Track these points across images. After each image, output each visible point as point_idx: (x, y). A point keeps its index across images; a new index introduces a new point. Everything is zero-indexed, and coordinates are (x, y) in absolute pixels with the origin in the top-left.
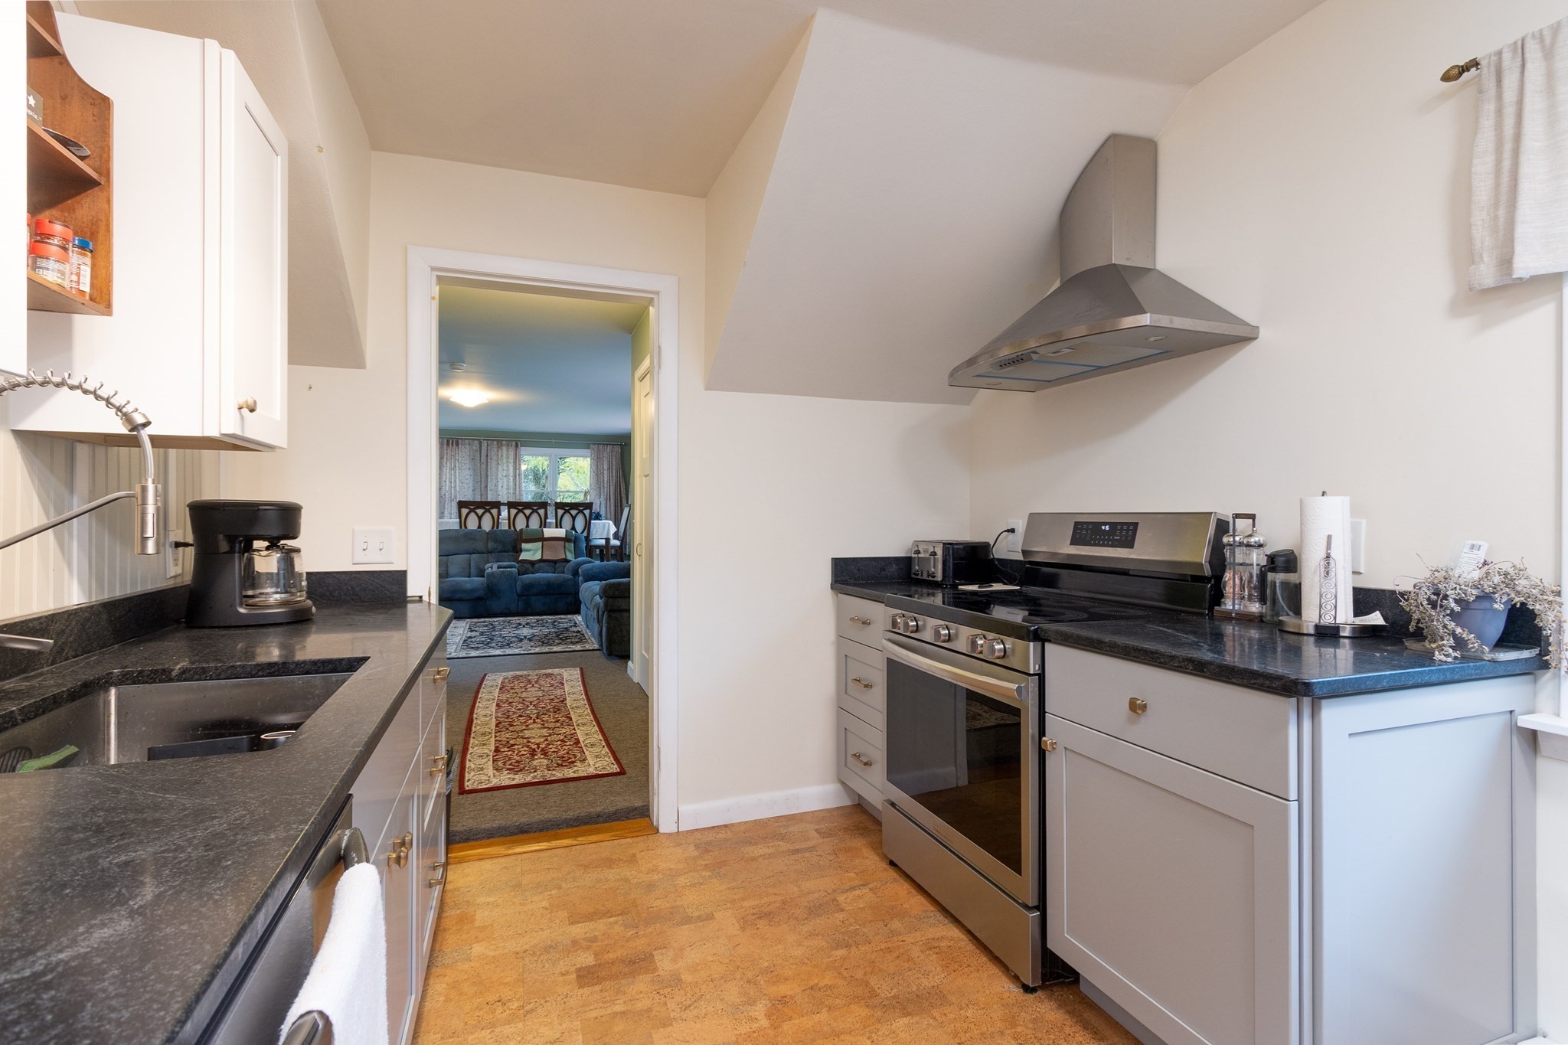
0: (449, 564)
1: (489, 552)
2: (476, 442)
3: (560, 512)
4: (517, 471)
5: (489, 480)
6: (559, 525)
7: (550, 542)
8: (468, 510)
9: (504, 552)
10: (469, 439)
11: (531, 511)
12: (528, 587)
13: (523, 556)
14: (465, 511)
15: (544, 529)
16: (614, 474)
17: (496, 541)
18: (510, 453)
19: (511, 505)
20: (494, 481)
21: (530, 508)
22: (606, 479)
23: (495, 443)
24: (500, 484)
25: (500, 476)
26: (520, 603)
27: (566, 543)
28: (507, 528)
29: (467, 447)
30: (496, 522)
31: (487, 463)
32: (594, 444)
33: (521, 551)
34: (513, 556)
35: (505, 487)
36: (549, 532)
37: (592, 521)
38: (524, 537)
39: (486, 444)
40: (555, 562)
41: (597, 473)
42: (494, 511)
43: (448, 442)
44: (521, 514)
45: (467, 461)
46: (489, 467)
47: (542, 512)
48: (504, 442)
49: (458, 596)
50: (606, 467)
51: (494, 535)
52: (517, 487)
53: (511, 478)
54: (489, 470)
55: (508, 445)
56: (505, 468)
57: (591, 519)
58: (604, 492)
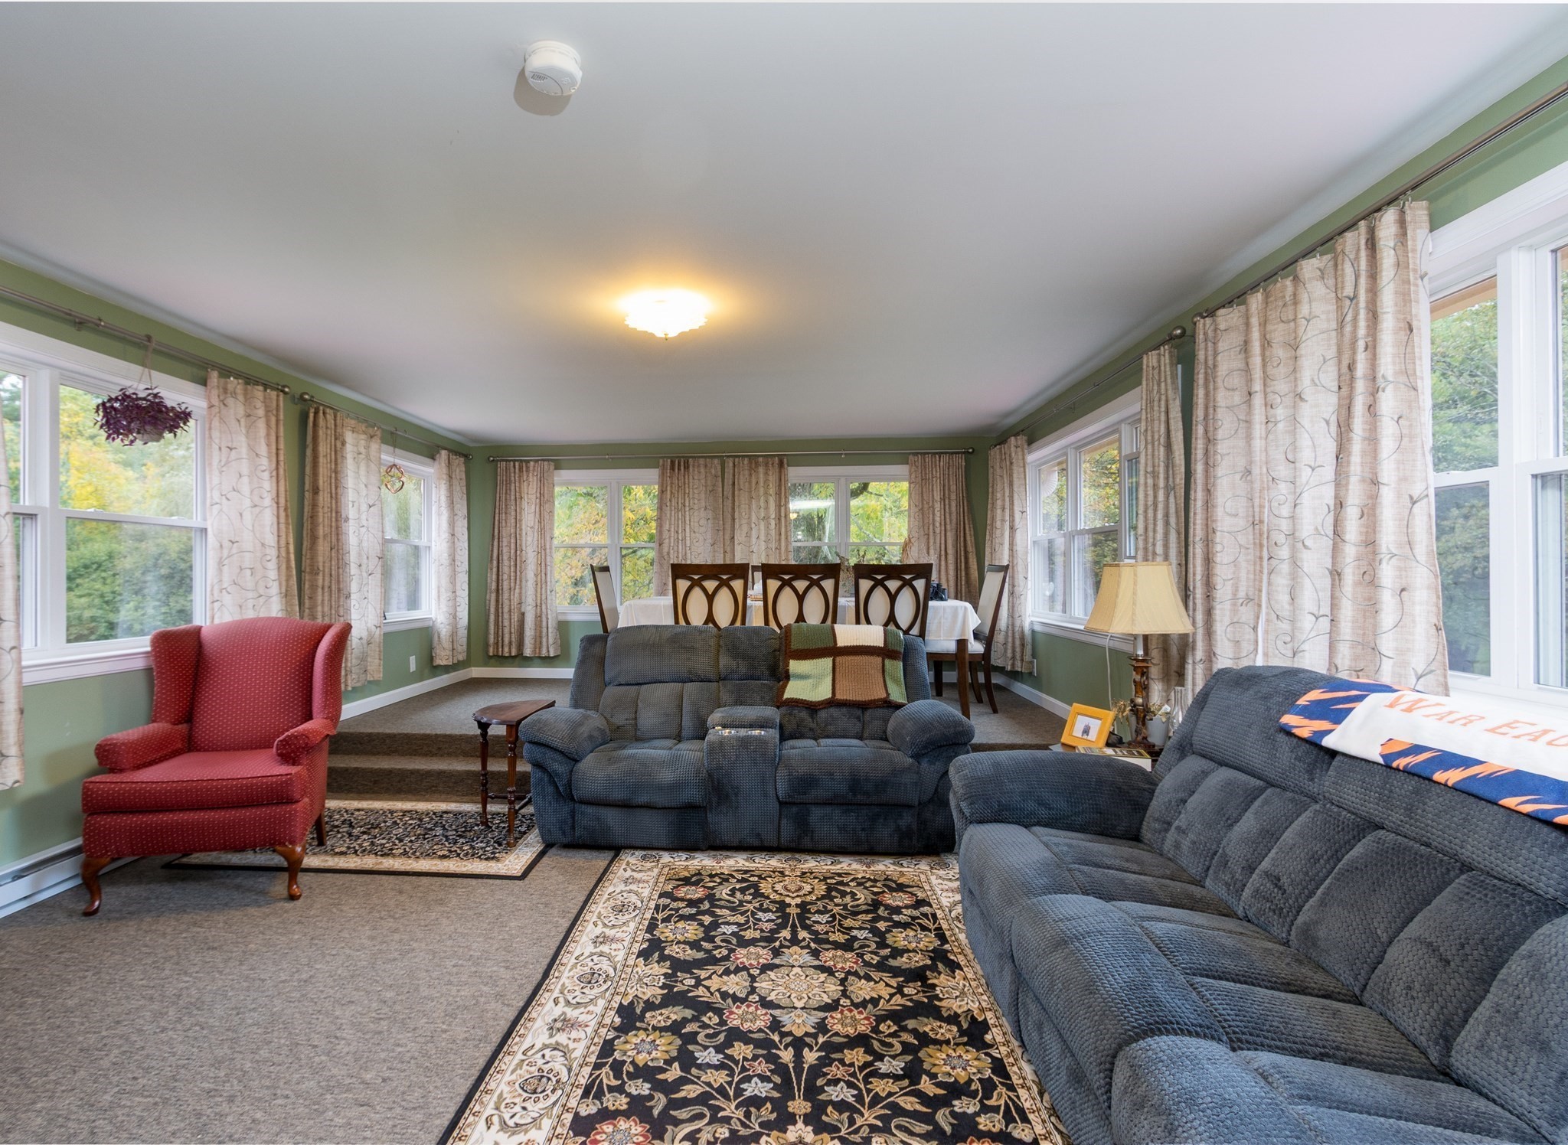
0: (640, 705)
1: (721, 679)
2: (716, 461)
3: (865, 585)
4: (783, 509)
5: (737, 526)
6: (862, 615)
7: (850, 658)
8: (688, 583)
9: (753, 678)
10: (705, 457)
11: (807, 583)
12: (804, 783)
13: (794, 690)
14: (683, 585)
15: (837, 627)
16: (954, 509)
17: (735, 652)
18: (770, 478)
19: (769, 571)
20: (745, 528)
21: (806, 578)
22: (938, 519)
23: (746, 461)
24: (754, 533)
25: (754, 518)
26: (784, 821)
27: (887, 662)
28: (762, 624)
29: (702, 470)
30: (741, 609)
31: (733, 497)
32: (916, 454)
33: (787, 677)
34: (771, 688)
35: (762, 537)
36: (848, 634)
37: (931, 603)
38: (795, 645)
39: (731, 464)
40: (863, 706)
41: (921, 509)
42: (738, 584)
43: (673, 463)
44: (787, 590)
45: (703, 496)
46: (737, 504)
47: (828, 584)
48: (761, 459)
49: (643, 799)
50: (937, 496)
51: (733, 641)
52: (783, 536)
53: (773, 523)
54: (737, 510)
55: (767, 465)
56: (762, 504)
57: (927, 599)
58: (935, 543)
